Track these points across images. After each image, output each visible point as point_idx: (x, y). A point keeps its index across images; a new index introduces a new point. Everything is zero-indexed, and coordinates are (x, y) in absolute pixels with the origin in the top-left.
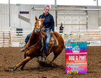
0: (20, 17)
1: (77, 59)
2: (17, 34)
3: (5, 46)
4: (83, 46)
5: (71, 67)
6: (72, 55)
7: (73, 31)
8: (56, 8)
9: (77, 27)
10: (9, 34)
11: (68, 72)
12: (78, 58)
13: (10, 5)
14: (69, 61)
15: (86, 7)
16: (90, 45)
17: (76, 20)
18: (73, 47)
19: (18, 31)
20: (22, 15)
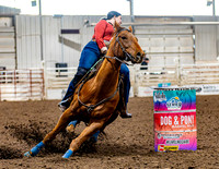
0: (61, 40)
1: (176, 122)
2: (57, 74)
3: (33, 99)
4: (187, 96)
5: (165, 137)
6: (168, 115)
7: (168, 65)
8: (132, 21)
9: (176, 58)
10: (42, 74)
11: (159, 147)
12: (179, 119)
13: (41, 17)
14: (161, 127)
15: (191, 19)
16: (202, 93)
17: (171, 45)
18: (168, 98)
19: (59, 69)
20: (66, 36)
